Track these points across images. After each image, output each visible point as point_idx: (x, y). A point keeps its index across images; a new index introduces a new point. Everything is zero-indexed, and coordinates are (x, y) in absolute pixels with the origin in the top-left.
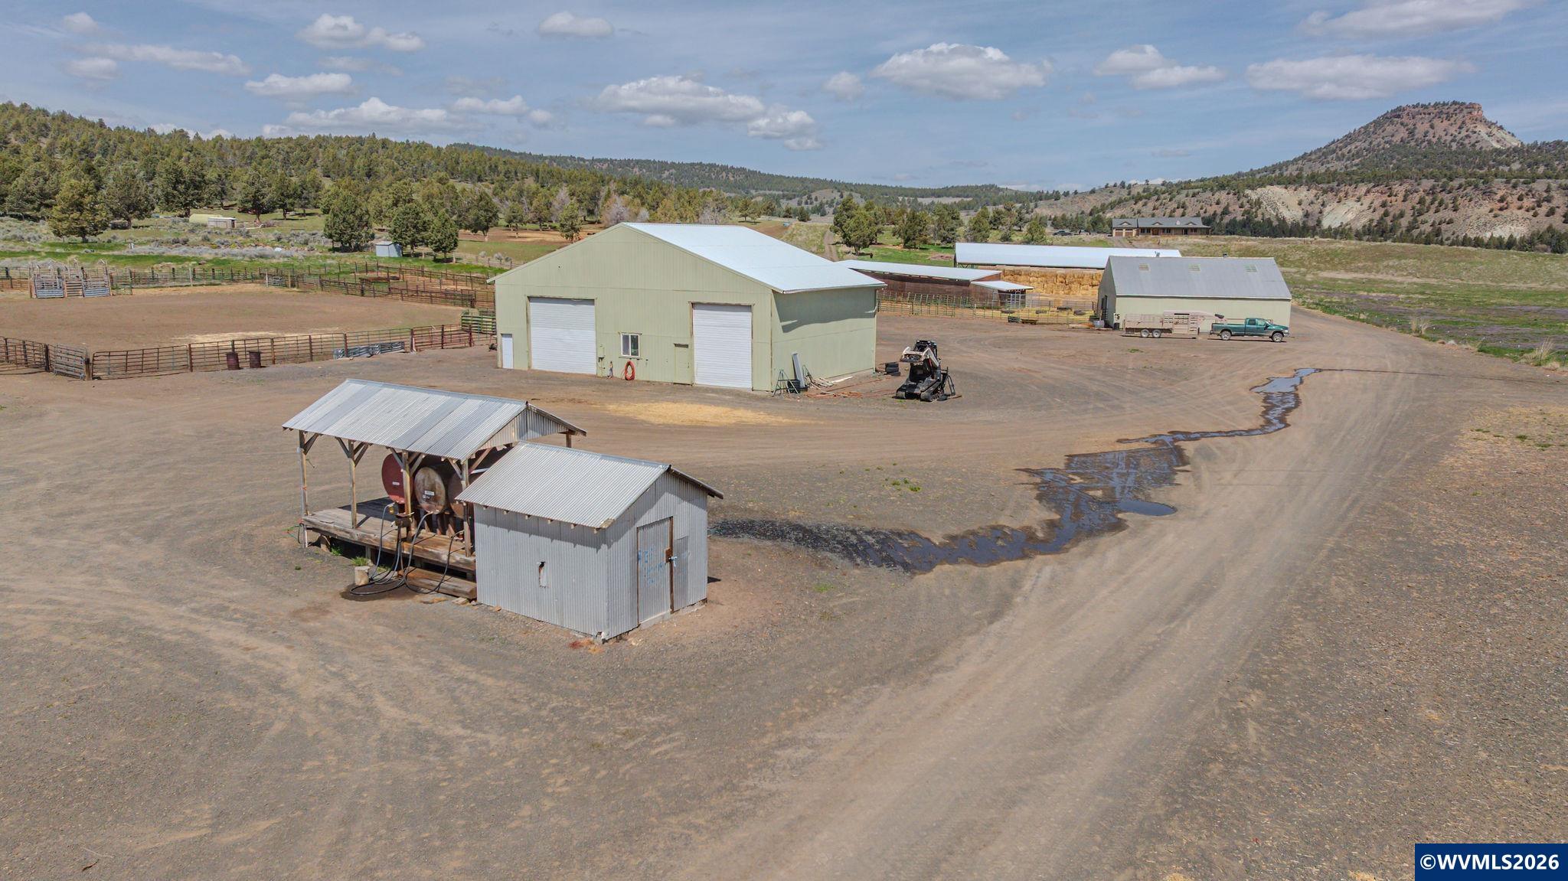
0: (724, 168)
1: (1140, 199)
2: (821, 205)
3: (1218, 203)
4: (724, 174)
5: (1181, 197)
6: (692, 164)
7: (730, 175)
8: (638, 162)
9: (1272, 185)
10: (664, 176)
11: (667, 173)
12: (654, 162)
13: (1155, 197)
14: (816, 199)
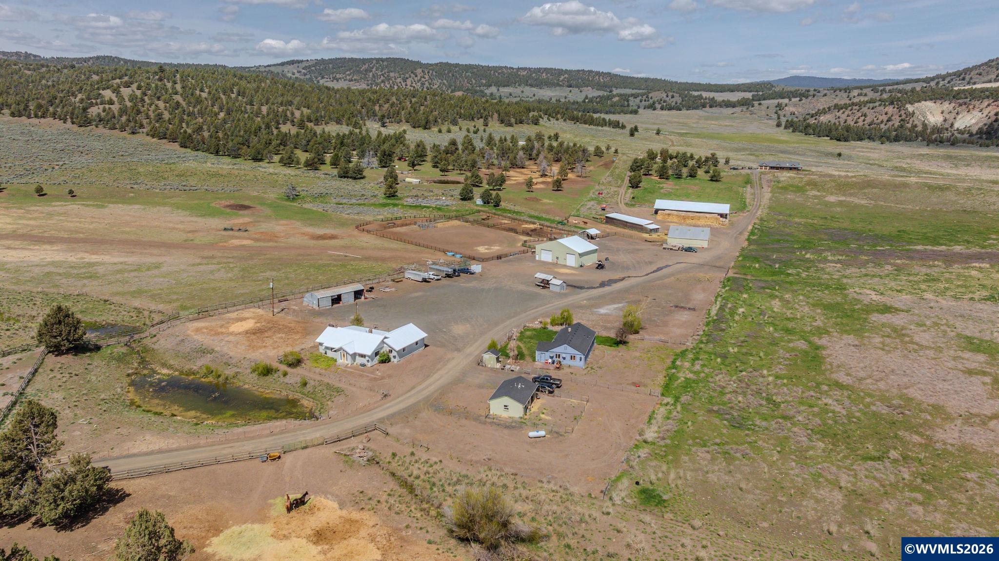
0: (598, 73)
1: (842, 109)
2: (654, 103)
3: (886, 114)
4: (597, 77)
5: (865, 110)
6: (578, 71)
7: (601, 77)
8: (545, 69)
9: (926, 101)
10: (561, 79)
11: (562, 77)
12: (555, 69)
13: (850, 108)
14: (651, 98)
